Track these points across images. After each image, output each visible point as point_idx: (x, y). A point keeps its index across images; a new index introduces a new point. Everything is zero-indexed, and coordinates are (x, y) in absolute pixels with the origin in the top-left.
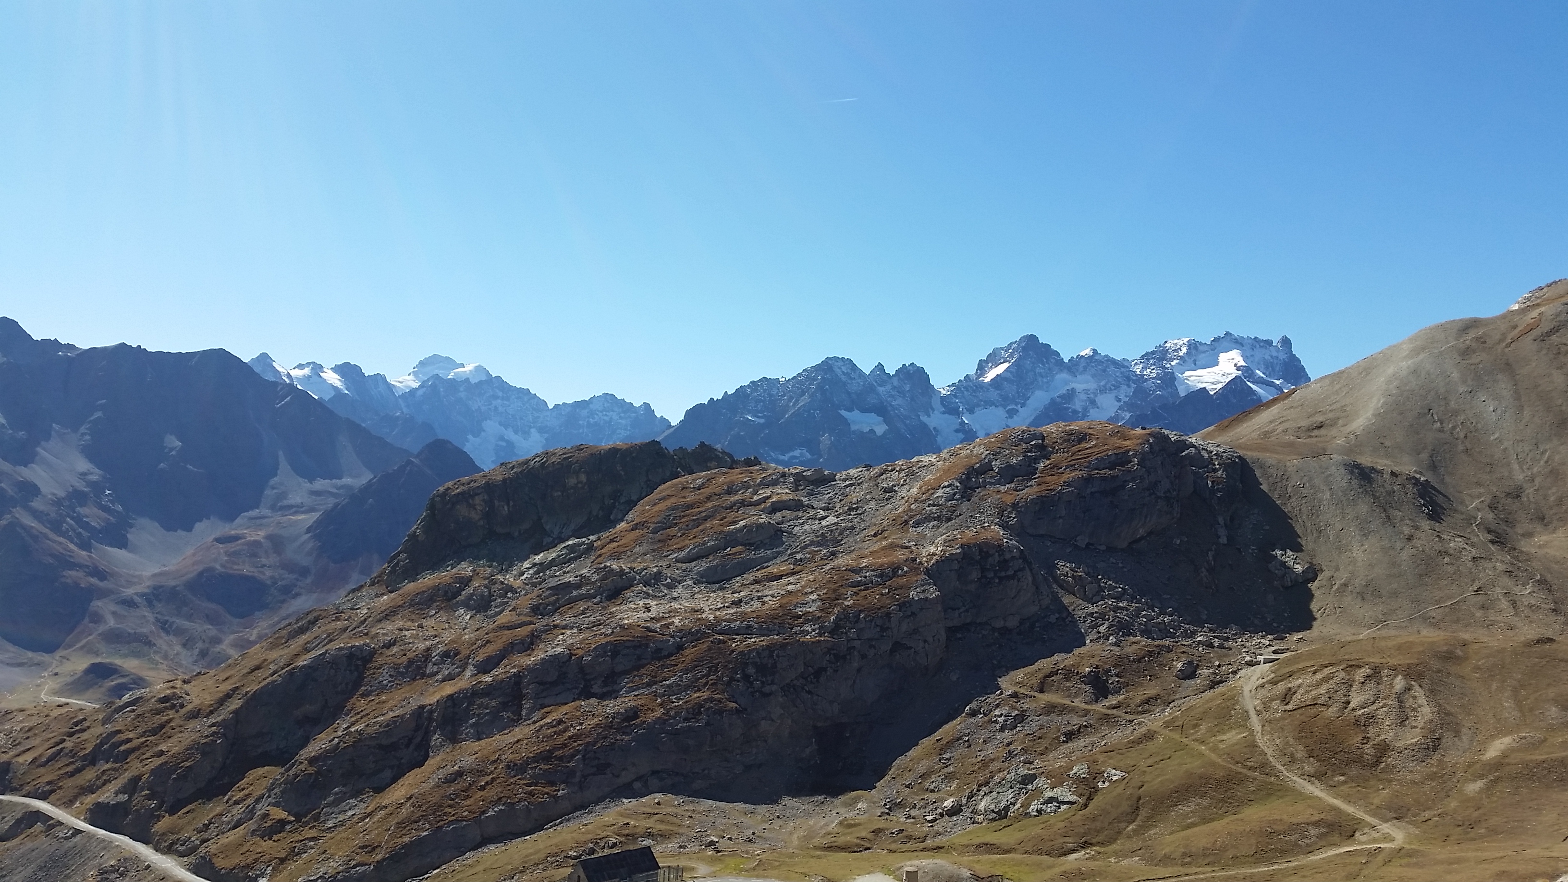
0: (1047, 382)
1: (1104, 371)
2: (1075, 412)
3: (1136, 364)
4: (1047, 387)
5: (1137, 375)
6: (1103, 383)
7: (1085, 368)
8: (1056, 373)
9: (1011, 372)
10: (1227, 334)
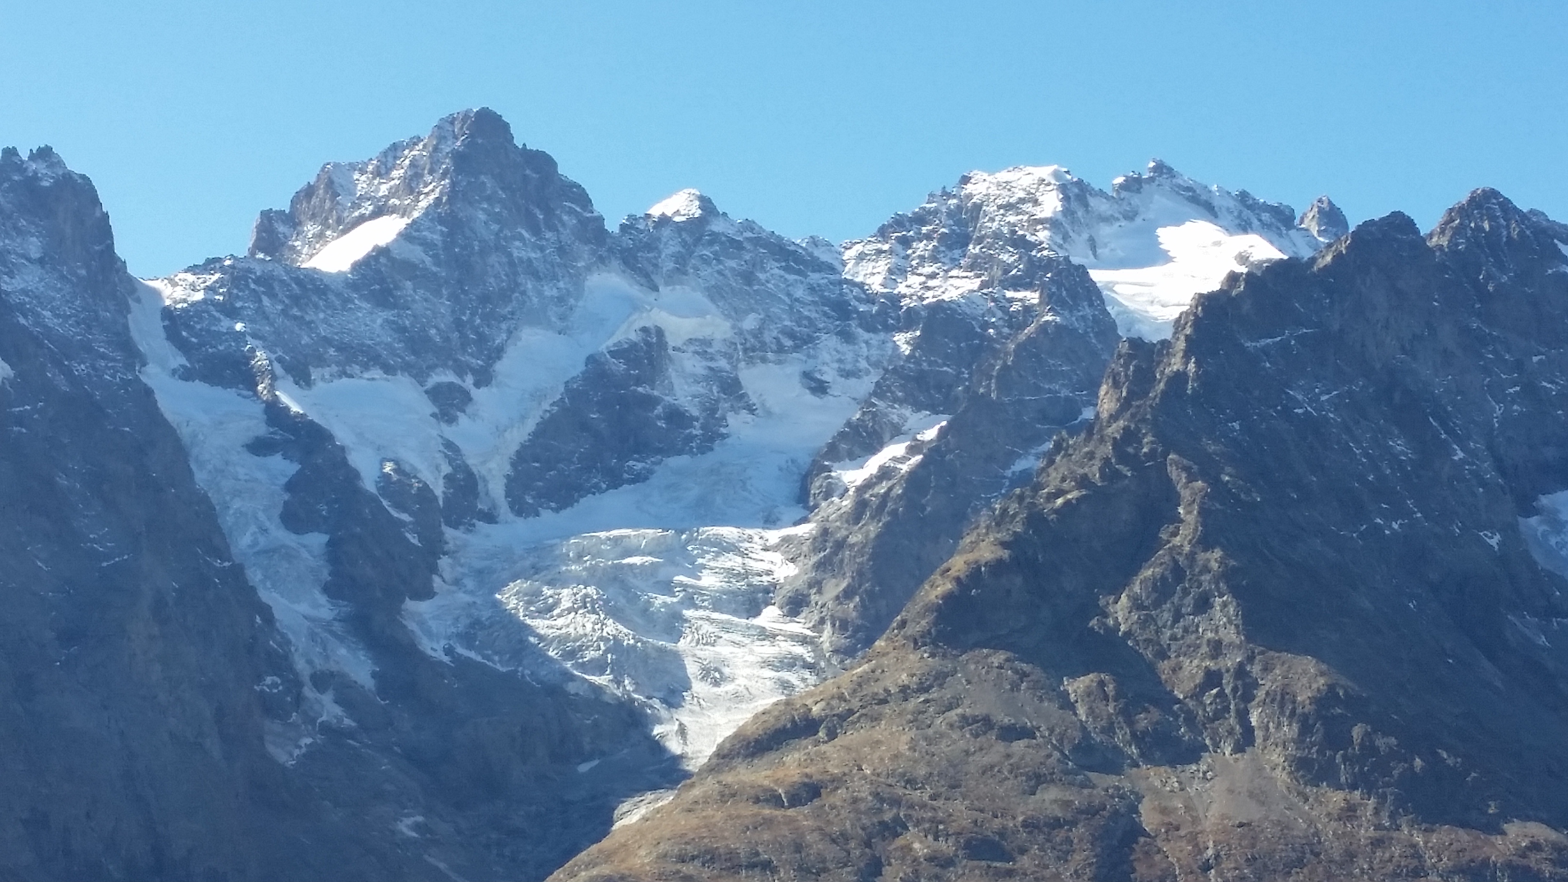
0: (561, 300)
1: (748, 278)
2: (676, 417)
3: (861, 257)
4: (562, 318)
5: (871, 299)
6: (750, 322)
7: (681, 260)
8: (588, 269)
9: (427, 245)
10: (1161, 169)
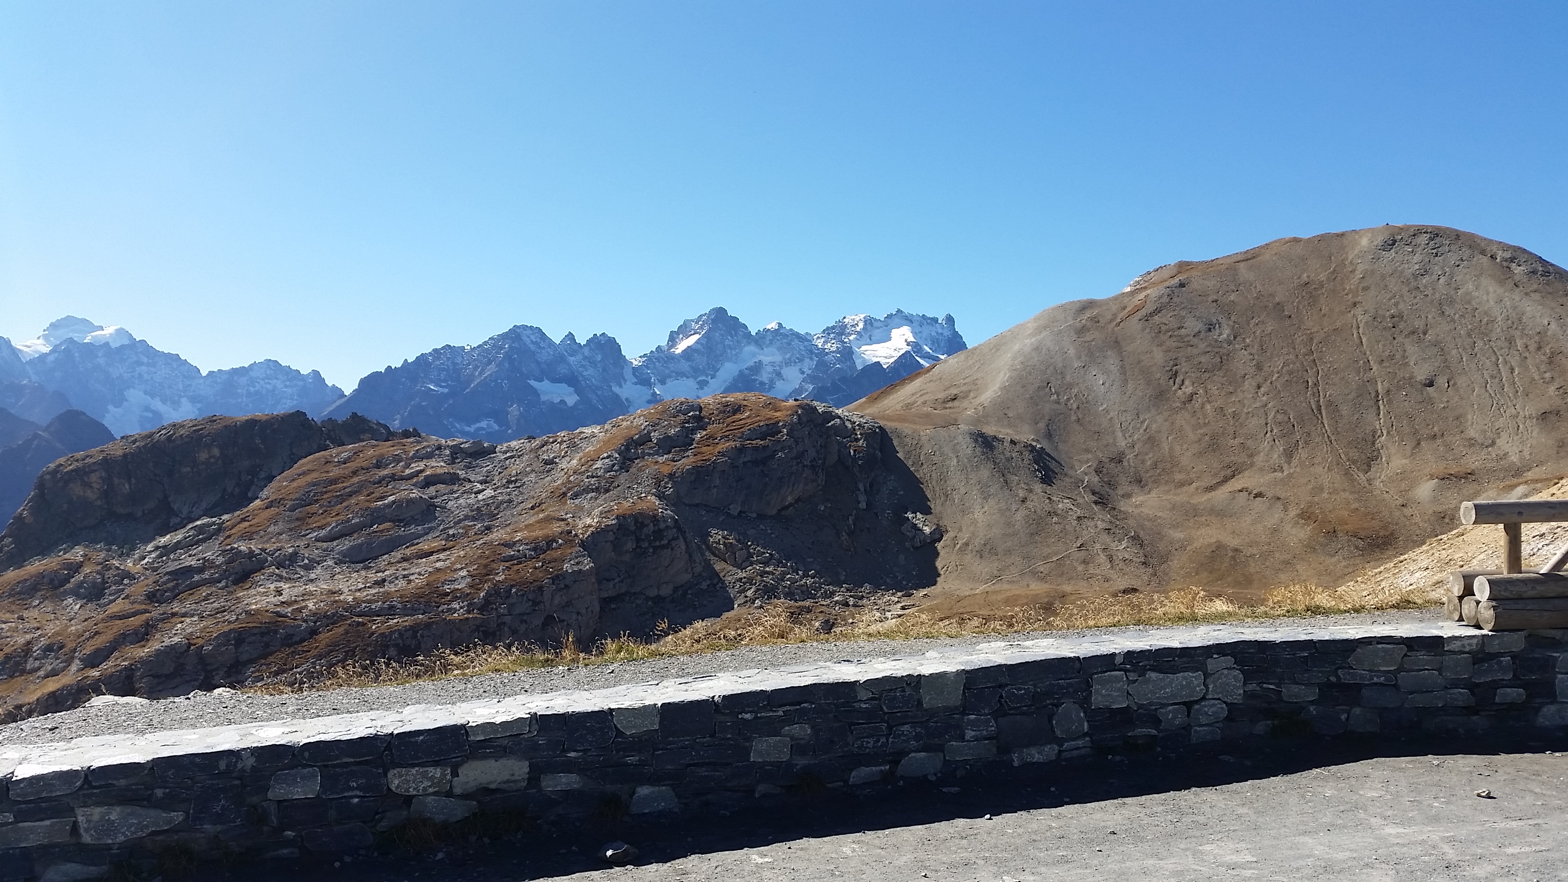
0: (736, 355)
1: (789, 344)
2: (762, 383)
3: (818, 338)
4: (736, 359)
5: (818, 349)
6: (788, 356)
7: (771, 341)
8: (745, 346)
9: (702, 344)
10: (899, 311)
